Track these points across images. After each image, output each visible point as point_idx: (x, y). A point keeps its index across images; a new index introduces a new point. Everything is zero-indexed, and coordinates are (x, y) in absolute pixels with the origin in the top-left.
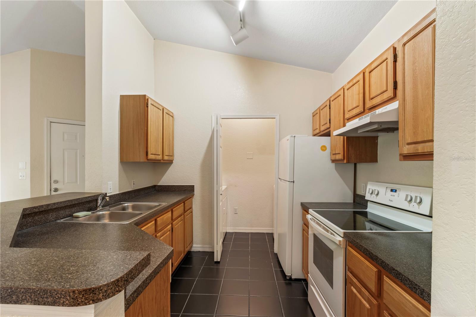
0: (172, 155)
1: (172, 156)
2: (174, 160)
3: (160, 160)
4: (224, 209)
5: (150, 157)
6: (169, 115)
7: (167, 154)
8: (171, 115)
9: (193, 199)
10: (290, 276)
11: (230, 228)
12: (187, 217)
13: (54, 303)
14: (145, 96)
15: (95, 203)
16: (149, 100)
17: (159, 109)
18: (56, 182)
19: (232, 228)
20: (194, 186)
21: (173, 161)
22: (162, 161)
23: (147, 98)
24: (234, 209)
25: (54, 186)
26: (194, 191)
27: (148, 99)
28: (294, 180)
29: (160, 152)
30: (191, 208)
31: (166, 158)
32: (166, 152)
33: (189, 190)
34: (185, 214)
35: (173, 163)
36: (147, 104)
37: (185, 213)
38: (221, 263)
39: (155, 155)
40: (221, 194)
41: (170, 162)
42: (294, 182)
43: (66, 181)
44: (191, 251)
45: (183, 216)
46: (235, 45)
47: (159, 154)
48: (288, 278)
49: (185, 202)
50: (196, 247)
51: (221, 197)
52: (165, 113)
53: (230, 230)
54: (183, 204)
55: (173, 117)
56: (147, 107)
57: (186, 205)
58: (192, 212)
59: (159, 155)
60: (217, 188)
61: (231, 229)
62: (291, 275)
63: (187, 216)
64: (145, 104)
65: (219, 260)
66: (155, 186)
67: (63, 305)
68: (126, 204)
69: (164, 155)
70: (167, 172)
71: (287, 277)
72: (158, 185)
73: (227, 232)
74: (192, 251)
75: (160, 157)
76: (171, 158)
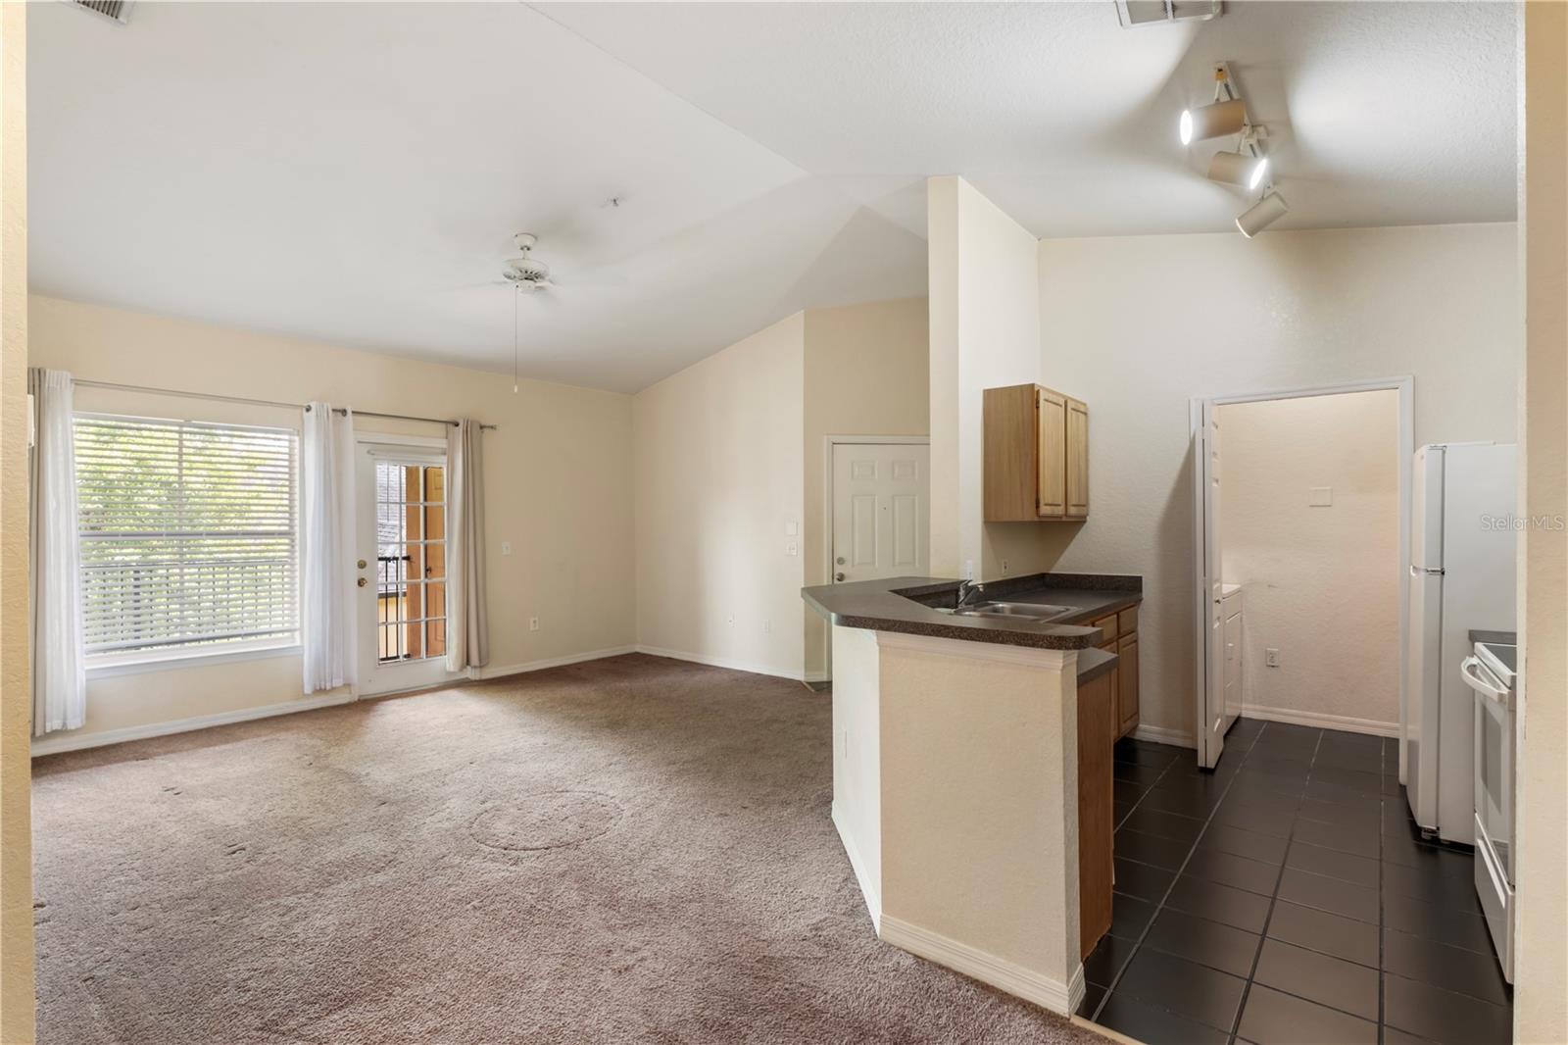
0: (1084, 503)
1: (1084, 506)
2: (1090, 514)
3: (1061, 517)
4: (1230, 645)
5: (1045, 510)
6: (1078, 411)
7: (1074, 503)
8: (1082, 410)
9: (1139, 611)
10: (1433, 832)
11: (1251, 706)
12: (1125, 649)
13: (1033, 645)
14: (1033, 385)
15: (954, 597)
16: (1042, 393)
17: (1058, 404)
18: (841, 561)
19: (1257, 707)
20: (1141, 577)
21: (1088, 518)
22: (1064, 519)
23: (1036, 389)
24: (1266, 651)
25: (839, 569)
26: (1141, 591)
27: (1038, 392)
28: (1445, 567)
29: (1060, 500)
30: (1134, 631)
31: (1073, 511)
32: (1073, 499)
33: (1128, 588)
34: (1121, 640)
35: (1085, 522)
36: (1038, 402)
37: (1119, 638)
38: (1217, 772)
39: (1053, 507)
40: (1218, 601)
41: (1079, 522)
42: (1443, 573)
43: (857, 560)
44: (1133, 741)
45: (1115, 643)
46: (1247, 236)
47: (1060, 503)
48: (1424, 835)
49: (1121, 613)
50: (1145, 731)
51: (1216, 610)
52: (1069, 409)
53: (1251, 711)
54: (1115, 616)
55: (1085, 414)
56: (1038, 408)
57: (1122, 619)
58: (1136, 641)
59: (1059, 505)
60: (1205, 584)
61: (1255, 710)
62: (1434, 828)
63: (1124, 646)
64: (1032, 401)
65: (1211, 764)
66: (1043, 576)
67: (1041, 647)
68: (1000, 605)
69: (1069, 503)
70: (1072, 544)
71: (1423, 833)
72: (1051, 572)
73: (1244, 715)
74: (1136, 738)
75: (1060, 511)
76: (1082, 511)
